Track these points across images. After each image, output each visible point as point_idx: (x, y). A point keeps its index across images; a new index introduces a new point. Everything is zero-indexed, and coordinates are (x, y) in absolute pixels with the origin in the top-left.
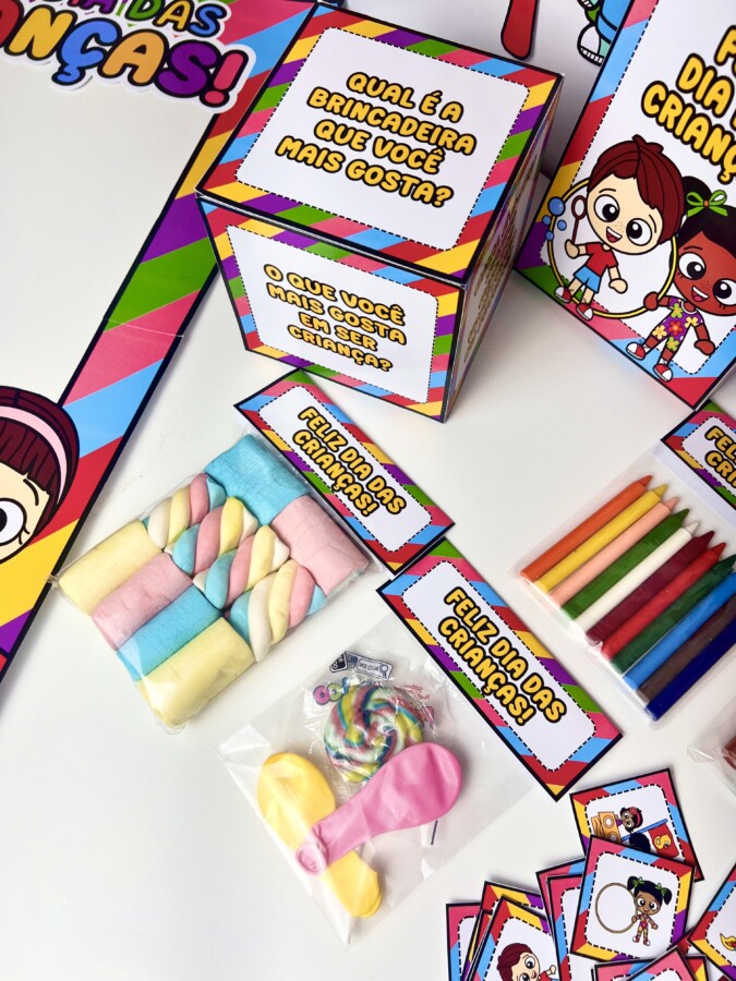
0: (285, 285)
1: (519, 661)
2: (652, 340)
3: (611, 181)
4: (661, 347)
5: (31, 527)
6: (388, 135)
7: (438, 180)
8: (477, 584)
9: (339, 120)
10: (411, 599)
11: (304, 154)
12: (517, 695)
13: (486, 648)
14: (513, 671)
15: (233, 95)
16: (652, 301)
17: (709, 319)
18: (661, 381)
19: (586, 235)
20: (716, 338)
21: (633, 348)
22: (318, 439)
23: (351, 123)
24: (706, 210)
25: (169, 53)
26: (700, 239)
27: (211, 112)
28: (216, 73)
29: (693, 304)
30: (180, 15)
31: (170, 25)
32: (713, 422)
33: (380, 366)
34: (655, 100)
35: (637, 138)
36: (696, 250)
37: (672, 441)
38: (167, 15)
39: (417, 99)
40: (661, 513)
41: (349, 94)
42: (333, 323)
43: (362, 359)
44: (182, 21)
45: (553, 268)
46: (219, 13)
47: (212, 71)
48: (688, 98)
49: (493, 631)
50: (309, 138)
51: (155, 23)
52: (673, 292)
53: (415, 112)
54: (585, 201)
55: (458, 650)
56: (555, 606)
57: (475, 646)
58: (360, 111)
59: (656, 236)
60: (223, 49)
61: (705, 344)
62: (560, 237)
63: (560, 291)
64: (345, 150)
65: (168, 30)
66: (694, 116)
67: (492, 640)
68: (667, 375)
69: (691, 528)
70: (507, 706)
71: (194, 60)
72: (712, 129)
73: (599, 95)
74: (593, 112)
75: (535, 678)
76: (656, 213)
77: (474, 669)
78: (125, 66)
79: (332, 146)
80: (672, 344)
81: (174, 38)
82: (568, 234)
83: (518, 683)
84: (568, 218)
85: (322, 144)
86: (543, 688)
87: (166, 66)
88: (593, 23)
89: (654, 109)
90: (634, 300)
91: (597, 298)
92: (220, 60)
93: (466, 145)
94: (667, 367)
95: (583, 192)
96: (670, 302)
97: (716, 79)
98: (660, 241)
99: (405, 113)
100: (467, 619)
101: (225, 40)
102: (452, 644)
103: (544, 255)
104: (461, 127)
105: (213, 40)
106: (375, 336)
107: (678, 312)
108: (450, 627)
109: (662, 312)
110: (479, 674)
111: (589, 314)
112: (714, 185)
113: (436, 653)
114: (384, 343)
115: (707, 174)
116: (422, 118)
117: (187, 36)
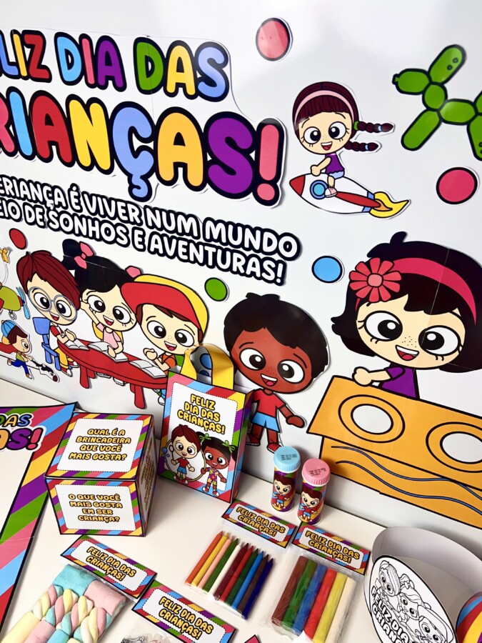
0: (77, 500)
1: (193, 616)
2: (209, 484)
3: (178, 438)
4: (212, 485)
6: (103, 444)
7: (121, 453)
8: (170, 593)
9: (87, 444)
10: (145, 608)
11: (78, 456)
12: (194, 629)
13: (179, 615)
14: (190, 620)
15: (39, 444)
16: (204, 471)
17: (220, 471)
18: (217, 497)
19: (177, 457)
20: (225, 477)
21: (204, 489)
22: (97, 558)
23: (90, 444)
24: (206, 440)
25: (10, 435)
26: (207, 448)
27: (32, 452)
28: (31, 437)
29: (214, 467)
30: (13, 421)
31: (10, 425)
32: (238, 506)
33: (115, 520)
34: (181, 414)
35: (180, 425)
36: (208, 451)
37: (226, 516)
38: (8, 422)
39: (110, 432)
40: (228, 542)
41: (89, 436)
42: (95, 509)
43: (108, 520)
44: (14, 423)
45: (170, 470)
46: (28, 417)
47: (29, 437)
48: (189, 412)
49: (180, 608)
50: (79, 451)
51: (3, 426)
52: (208, 466)
53: (111, 436)
54: (172, 446)
55: (168, 620)
56: (199, 589)
57: (174, 616)
58: (93, 440)
59: (196, 450)
60: (32, 429)
61: (224, 480)
62: (169, 459)
63: (175, 477)
64: (91, 452)
66: (192, 416)
67: (180, 612)
68: (218, 494)
69: (240, 544)
70: (191, 634)
71: (21, 435)
72: (197, 419)
73: (166, 416)
74: (165, 422)
75: (199, 620)
76: (193, 444)
77: (176, 625)
79: (86, 452)
80: (215, 483)
81: (11, 430)
82: (171, 458)
83: (193, 624)
84: (170, 453)
85: (83, 452)
86: (203, 622)
87: (10, 440)
88: (161, 396)
89: (182, 417)
90: (198, 473)
91: (187, 476)
92: (32, 433)
93: (128, 441)
94: (216, 491)
95: (171, 444)
96: (208, 469)
97: (193, 407)
98: (198, 452)
99: (107, 437)
100: (169, 607)
101: (32, 426)
102: (165, 619)
103: (166, 467)
104: (125, 437)
105: (28, 427)
106: (111, 508)
107: (212, 472)
108: (163, 613)
109: (208, 473)
110: (178, 627)
111: (186, 482)
112: (204, 433)
113: (160, 625)
114: (115, 510)
115: (201, 430)
116: (113, 437)
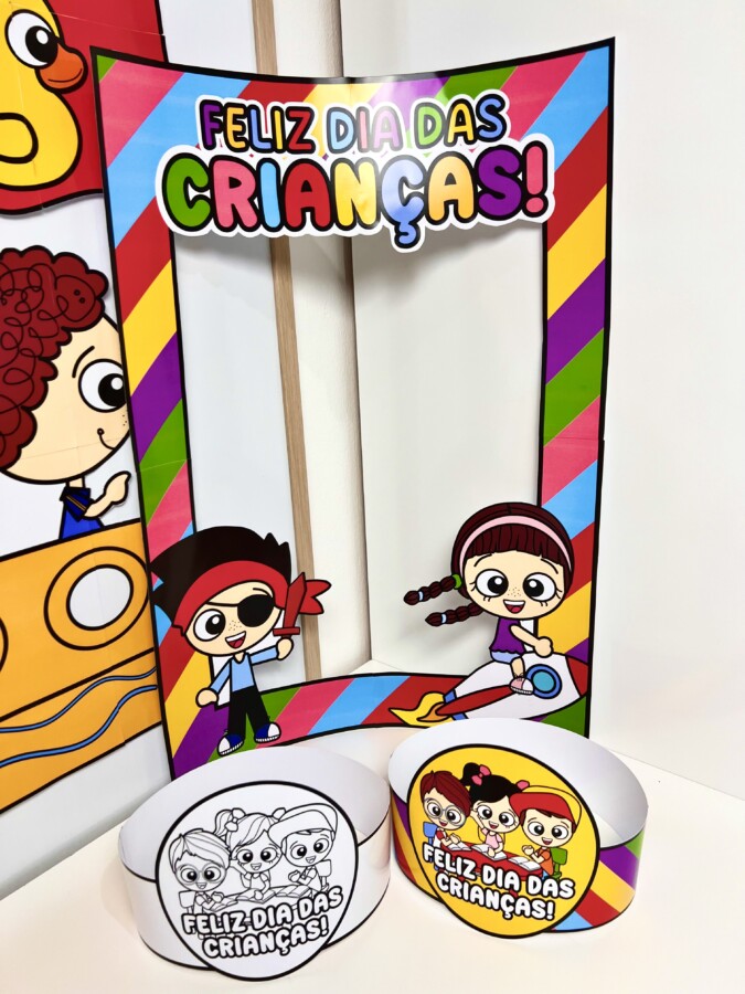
5: (561, 586)
25: (475, 172)
27: (538, 222)
28: (525, 176)
30: (463, 123)
31: (461, 139)
38: (453, 128)
44: (468, 128)
46: (497, 104)
47: (520, 176)
51: (446, 143)
60: (519, 146)
65: (461, 147)
71: (499, 170)
78: (447, 204)
81: (471, 153)
87: (479, 189)
92: (522, 160)
101: (517, 135)
105: (506, 141)
117: (481, 146)
